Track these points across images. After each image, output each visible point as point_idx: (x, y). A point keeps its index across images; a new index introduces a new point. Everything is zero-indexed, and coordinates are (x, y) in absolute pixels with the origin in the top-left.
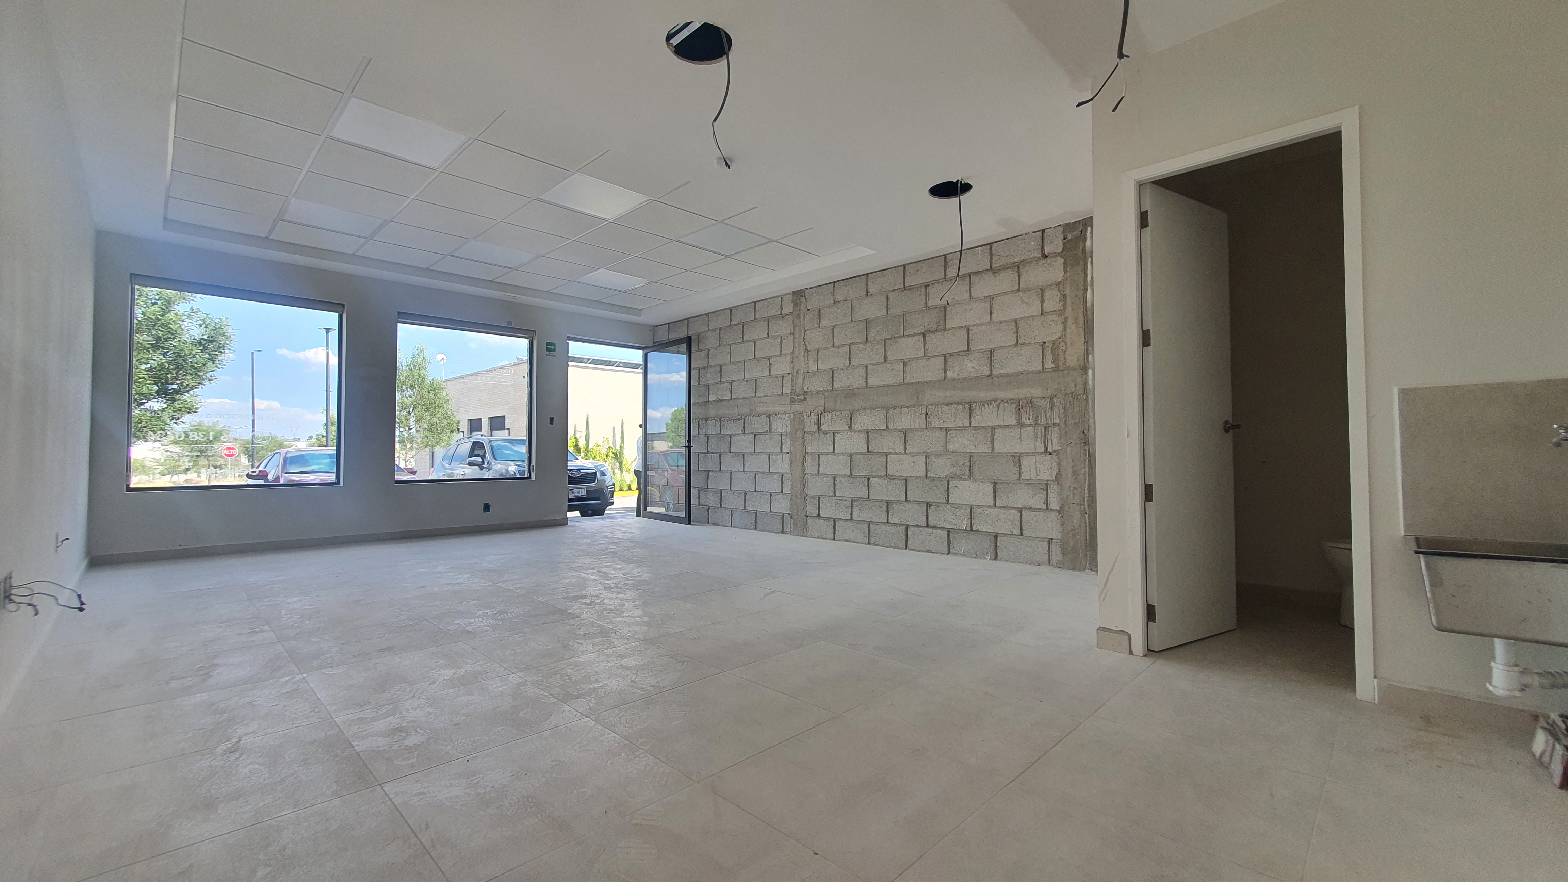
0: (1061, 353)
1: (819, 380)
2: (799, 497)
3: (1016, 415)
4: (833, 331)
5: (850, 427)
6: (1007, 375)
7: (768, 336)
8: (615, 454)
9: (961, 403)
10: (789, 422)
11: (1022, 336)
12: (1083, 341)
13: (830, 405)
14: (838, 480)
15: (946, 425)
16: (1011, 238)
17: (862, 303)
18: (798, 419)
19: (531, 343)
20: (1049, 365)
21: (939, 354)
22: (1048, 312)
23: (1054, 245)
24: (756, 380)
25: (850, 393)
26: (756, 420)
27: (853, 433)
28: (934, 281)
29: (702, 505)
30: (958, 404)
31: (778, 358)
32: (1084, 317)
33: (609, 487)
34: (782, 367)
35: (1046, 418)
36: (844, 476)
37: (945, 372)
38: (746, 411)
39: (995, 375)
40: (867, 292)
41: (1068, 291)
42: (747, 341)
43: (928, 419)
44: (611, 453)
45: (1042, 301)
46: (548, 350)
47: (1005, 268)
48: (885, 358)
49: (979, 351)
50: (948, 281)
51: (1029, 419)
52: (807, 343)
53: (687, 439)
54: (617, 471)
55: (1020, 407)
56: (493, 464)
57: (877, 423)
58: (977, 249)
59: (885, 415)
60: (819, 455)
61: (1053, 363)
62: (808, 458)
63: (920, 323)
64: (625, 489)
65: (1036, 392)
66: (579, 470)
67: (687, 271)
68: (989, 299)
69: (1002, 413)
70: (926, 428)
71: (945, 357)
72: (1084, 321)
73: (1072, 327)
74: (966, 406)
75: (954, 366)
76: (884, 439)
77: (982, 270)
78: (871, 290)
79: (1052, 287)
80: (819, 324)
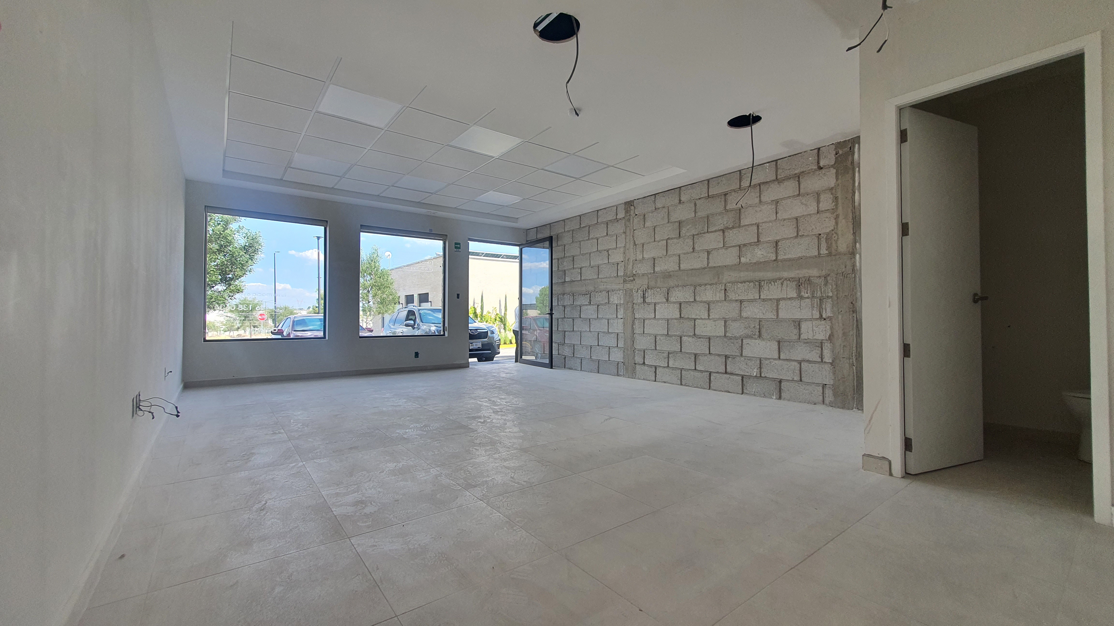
0: (834, 242)
1: (644, 266)
2: (630, 350)
3: (796, 290)
4: (654, 230)
5: (667, 300)
6: (790, 260)
7: (607, 234)
8: (501, 319)
9: (752, 282)
10: (622, 296)
11: (802, 230)
12: (852, 232)
13: (652, 283)
14: (658, 338)
15: (740, 298)
16: (793, 155)
17: (676, 209)
18: (629, 294)
19: (445, 244)
20: (824, 251)
21: (735, 245)
22: (823, 211)
23: (828, 159)
24: (598, 266)
25: (667, 275)
26: (599, 295)
27: (669, 304)
28: (731, 190)
29: (560, 355)
30: (750, 282)
31: (614, 250)
32: (853, 213)
33: (496, 342)
34: (617, 257)
35: (821, 293)
36: (662, 335)
37: (739, 258)
38: (591, 288)
39: (779, 260)
40: (680, 200)
41: (839, 195)
42: (592, 238)
43: (726, 293)
44: (498, 318)
45: (818, 202)
46: (456, 248)
47: (788, 178)
48: (693, 248)
49: (767, 242)
50: (742, 190)
51: (807, 293)
52: (635, 239)
53: (550, 309)
54: (502, 331)
55: (800, 284)
56: (421, 325)
57: (687, 297)
58: (765, 165)
59: (694, 290)
60: (644, 320)
61: (827, 250)
62: (636, 322)
63: (721, 222)
64: (508, 343)
65: (814, 272)
66: (477, 330)
67: (549, 190)
68: (775, 203)
69: (785, 289)
70: (725, 300)
71: (740, 247)
72: (853, 217)
73: (842, 222)
74: (757, 283)
75: (747, 253)
76: (693, 308)
77: (769, 181)
78: (682, 199)
79: (826, 191)
80: (644, 225)
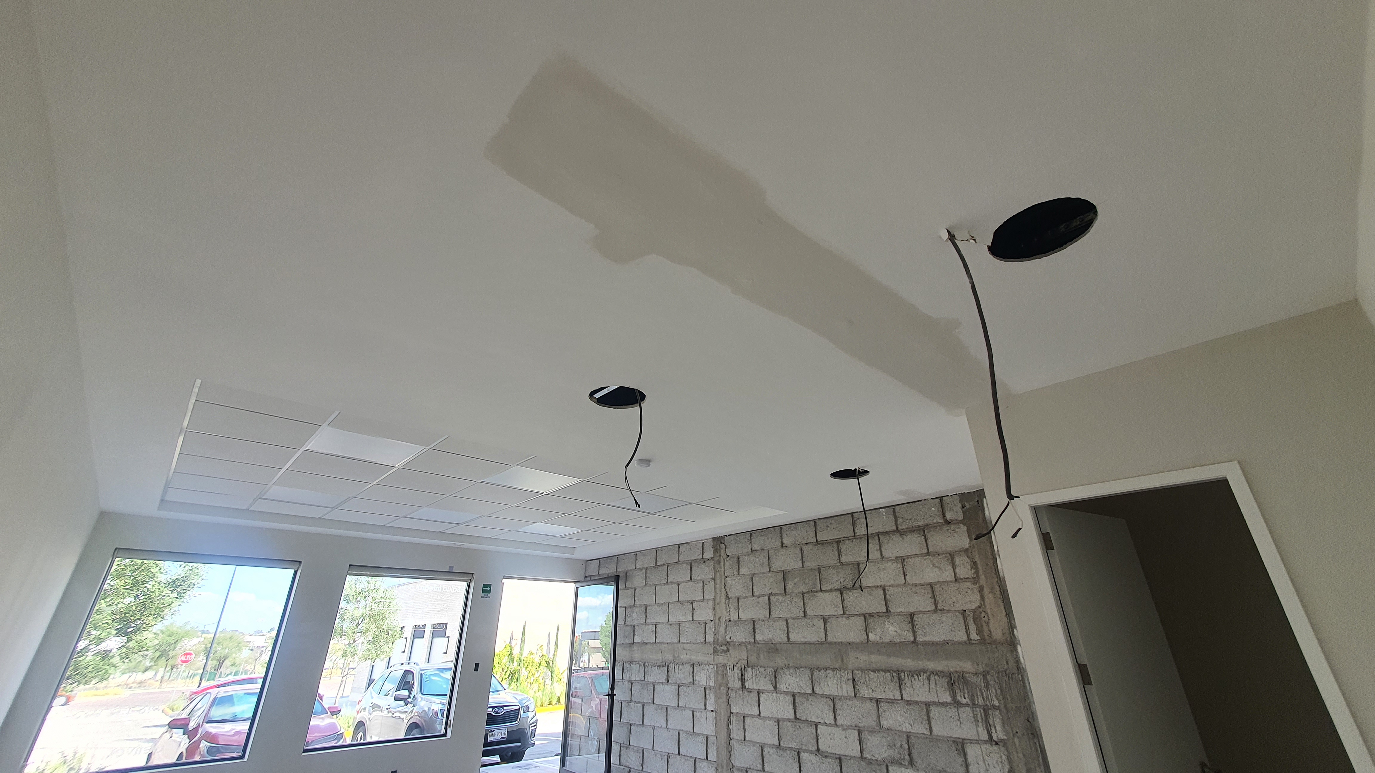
0: (984, 625)
1: (741, 630)
2: (725, 767)
3: (949, 691)
4: (752, 580)
5: (775, 687)
6: (933, 644)
7: (691, 579)
9: (889, 671)
10: (712, 675)
11: (940, 602)
12: (1004, 613)
13: (753, 659)
14: (766, 750)
15: (875, 695)
16: (912, 502)
17: (778, 554)
18: (721, 671)
19: (469, 586)
20: (974, 636)
21: (858, 613)
22: (962, 579)
23: (955, 513)
24: (679, 624)
25: (773, 648)
26: (680, 669)
27: (779, 695)
28: (844, 537)
29: (622, 766)
30: (885, 671)
31: (700, 603)
32: (1000, 587)
33: (531, 726)
34: (704, 613)
35: (983, 699)
36: (772, 746)
37: (867, 634)
38: (669, 657)
39: (919, 642)
40: (782, 543)
41: (977, 559)
42: (672, 583)
43: (855, 686)
45: (954, 567)
46: (484, 592)
47: (912, 530)
48: (805, 612)
49: (899, 614)
50: (858, 538)
51: (965, 698)
52: (728, 590)
53: (610, 687)
55: (952, 682)
57: (802, 685)
58: (881, 510)
59: (810, 676)
60: (744, 717)
61: (977, 635)
62: (733, 719)
63: (836, 579)
65: (967, 666)
68: (900, 560)
69: (934, 688)
70: (855, 696)
71: (865, 617)
72: (1001, 592)
73: (989, 598)
74: (894, 674)
75: (876, 628)
76: (811, 705)
77: (888, 531)
78: (785, 542)
79: (960, 553)
80: (739, 571)
